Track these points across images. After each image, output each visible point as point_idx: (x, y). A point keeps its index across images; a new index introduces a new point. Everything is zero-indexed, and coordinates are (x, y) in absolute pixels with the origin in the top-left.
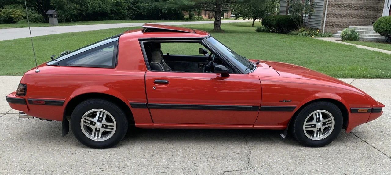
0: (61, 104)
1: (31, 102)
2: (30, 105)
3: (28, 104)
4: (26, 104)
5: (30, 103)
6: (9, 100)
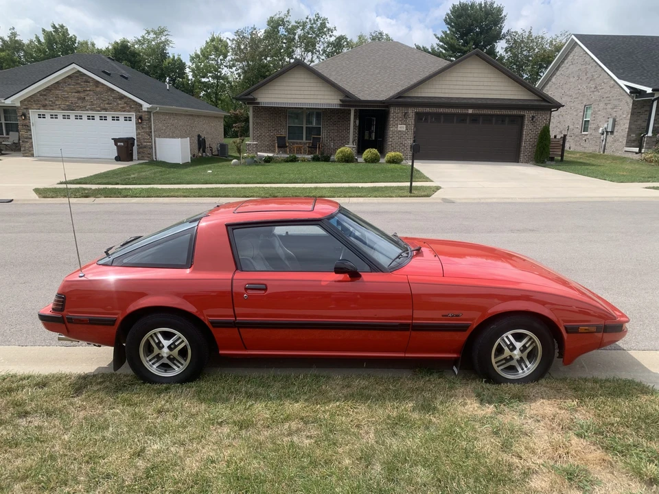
0: (111, 323)
1: (70, 320)
2: (69, 325)
3: (67, 324)
4: (64, 323)
5: (68, 322)
6: (43, 318)
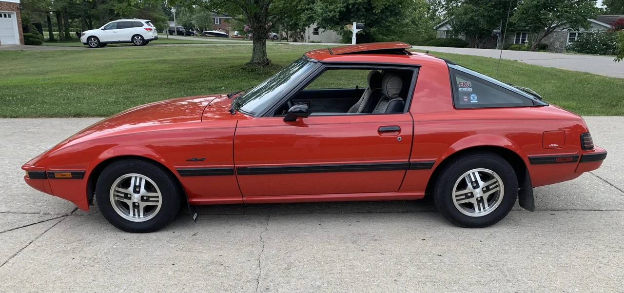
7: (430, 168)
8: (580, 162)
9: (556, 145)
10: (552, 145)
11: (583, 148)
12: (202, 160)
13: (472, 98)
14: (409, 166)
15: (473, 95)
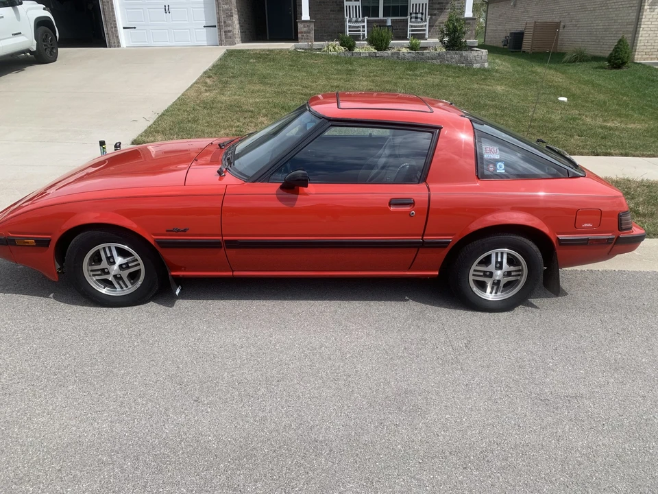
7: (446, 247)
8: (614, 244)
9: (590, 225)
10: (586, 225)
11: (620, 229)
12: (185, 231)
13: (498, 167)
14: (423, 245)
15: (500, 163)
